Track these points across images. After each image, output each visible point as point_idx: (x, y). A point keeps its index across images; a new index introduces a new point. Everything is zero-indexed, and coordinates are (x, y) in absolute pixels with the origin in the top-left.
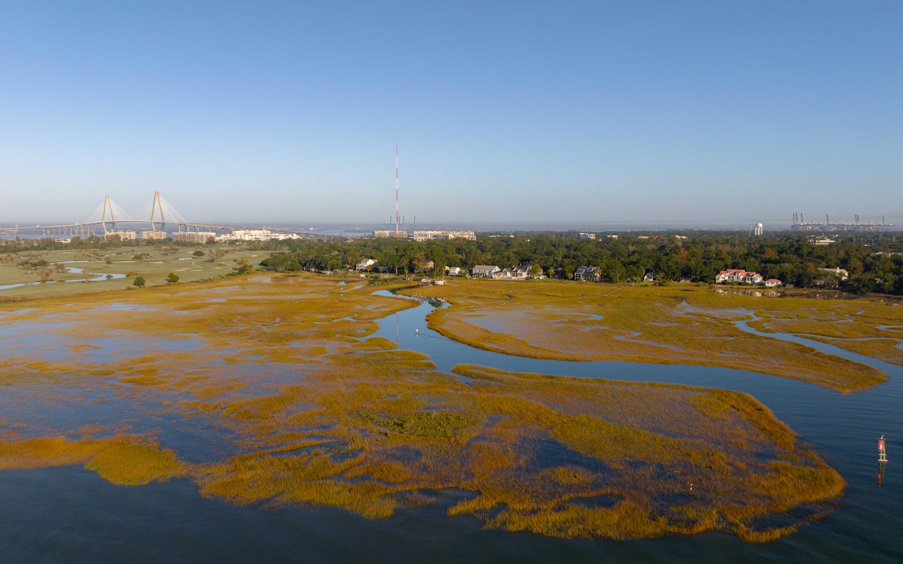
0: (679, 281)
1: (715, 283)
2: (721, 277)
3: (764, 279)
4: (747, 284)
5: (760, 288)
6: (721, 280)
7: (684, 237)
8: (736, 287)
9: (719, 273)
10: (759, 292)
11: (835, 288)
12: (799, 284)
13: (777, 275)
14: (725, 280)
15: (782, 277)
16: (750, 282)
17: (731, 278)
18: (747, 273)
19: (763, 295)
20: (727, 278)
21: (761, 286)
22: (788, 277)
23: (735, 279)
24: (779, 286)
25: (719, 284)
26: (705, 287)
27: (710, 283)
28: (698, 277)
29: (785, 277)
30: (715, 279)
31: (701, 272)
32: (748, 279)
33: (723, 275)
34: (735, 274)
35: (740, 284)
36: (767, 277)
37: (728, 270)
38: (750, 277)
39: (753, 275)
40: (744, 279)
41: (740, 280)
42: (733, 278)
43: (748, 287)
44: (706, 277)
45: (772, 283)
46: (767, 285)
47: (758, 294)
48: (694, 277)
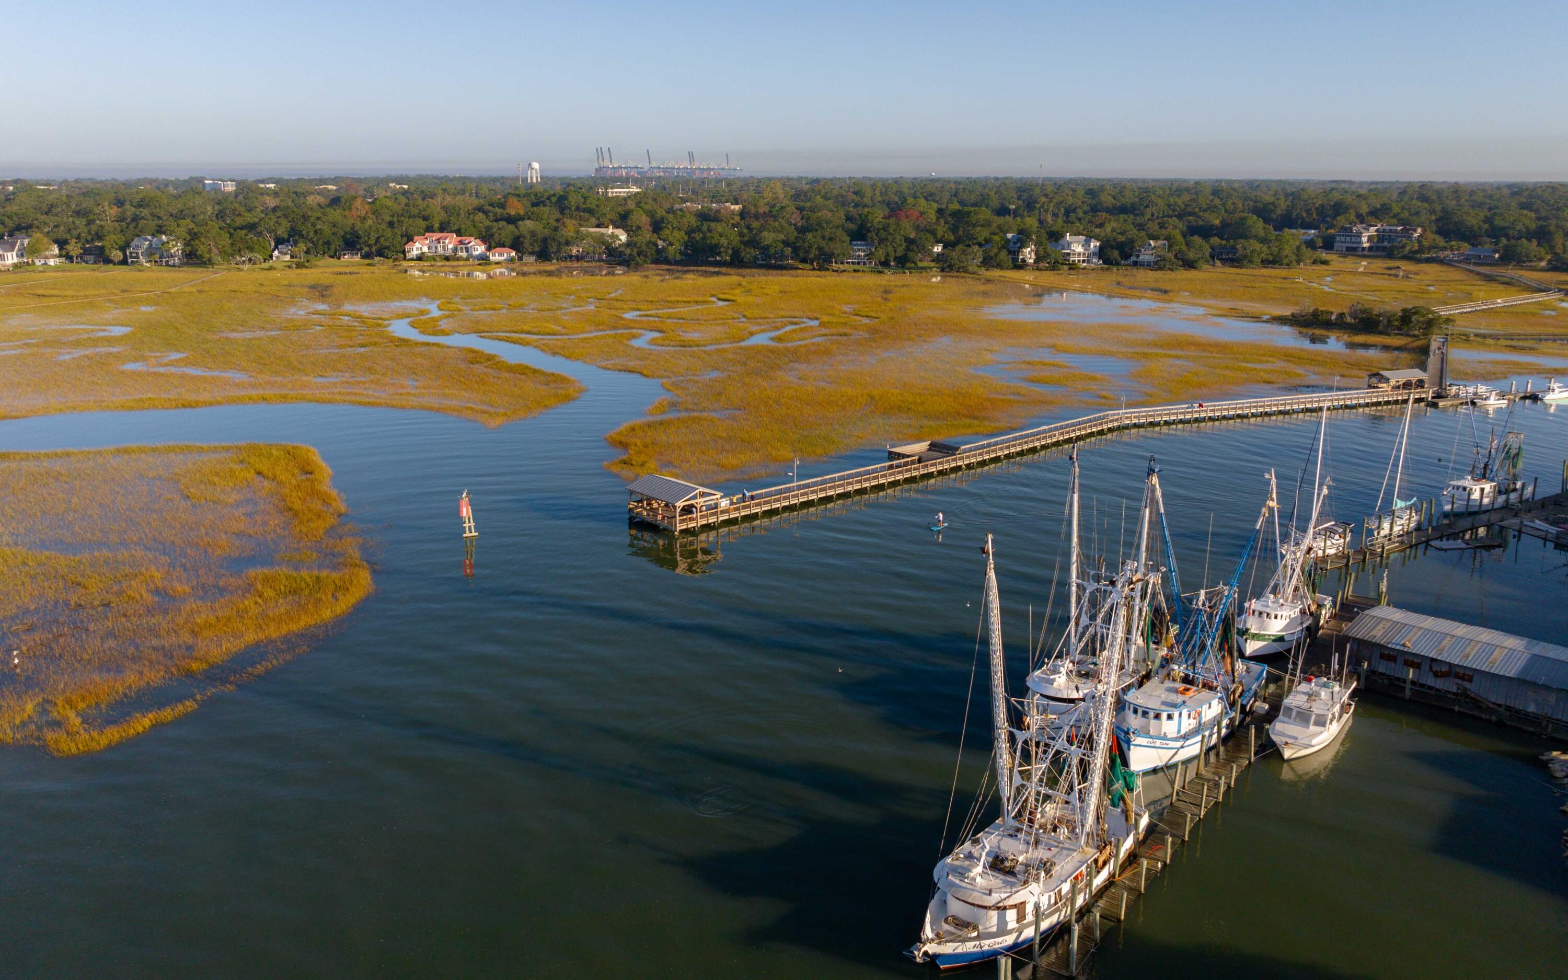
0: (339, 258)
1: (405, 259)
2: (414, 248)
3: (489, 249)
4: (459, 259)
5: (480, 264)
6: (415, 253)
7: (406, 187)
8: (440, 264)
9: (412, 240)
10: (483, 272)
11: (600, 260)
12: (543, 255)
13: (508, 241)
14: (423, 253)
15: (516, 245)
16: (464, 254)
17: (434, 249)
18: (460, 238)
19: (489, 276)
20: (425, 249)
21: (483, 260)
22: (527, 244)
23: (440, 249)
24: (511, 260)
25: (412, 259)
26: (385, 267)
27: (396, 260)
28: (374, 249)
29: (522, 243)
30: (404, 252)
31: (378, 239)
32: (461, 249)
33: (417, 245)
34: (438, 241)
35: (447, 259)
36: (493, 244)
37: (427, 234)
38: (464, 247)
39: (469, 243)
40: (455, 250)
41: (449, 253)
42: (436, 248)
43: (461, 263)
44: (387, 248)
45: (501, 255)
46: (492, 258)
47: (480, 275)
48: (367, 249)
